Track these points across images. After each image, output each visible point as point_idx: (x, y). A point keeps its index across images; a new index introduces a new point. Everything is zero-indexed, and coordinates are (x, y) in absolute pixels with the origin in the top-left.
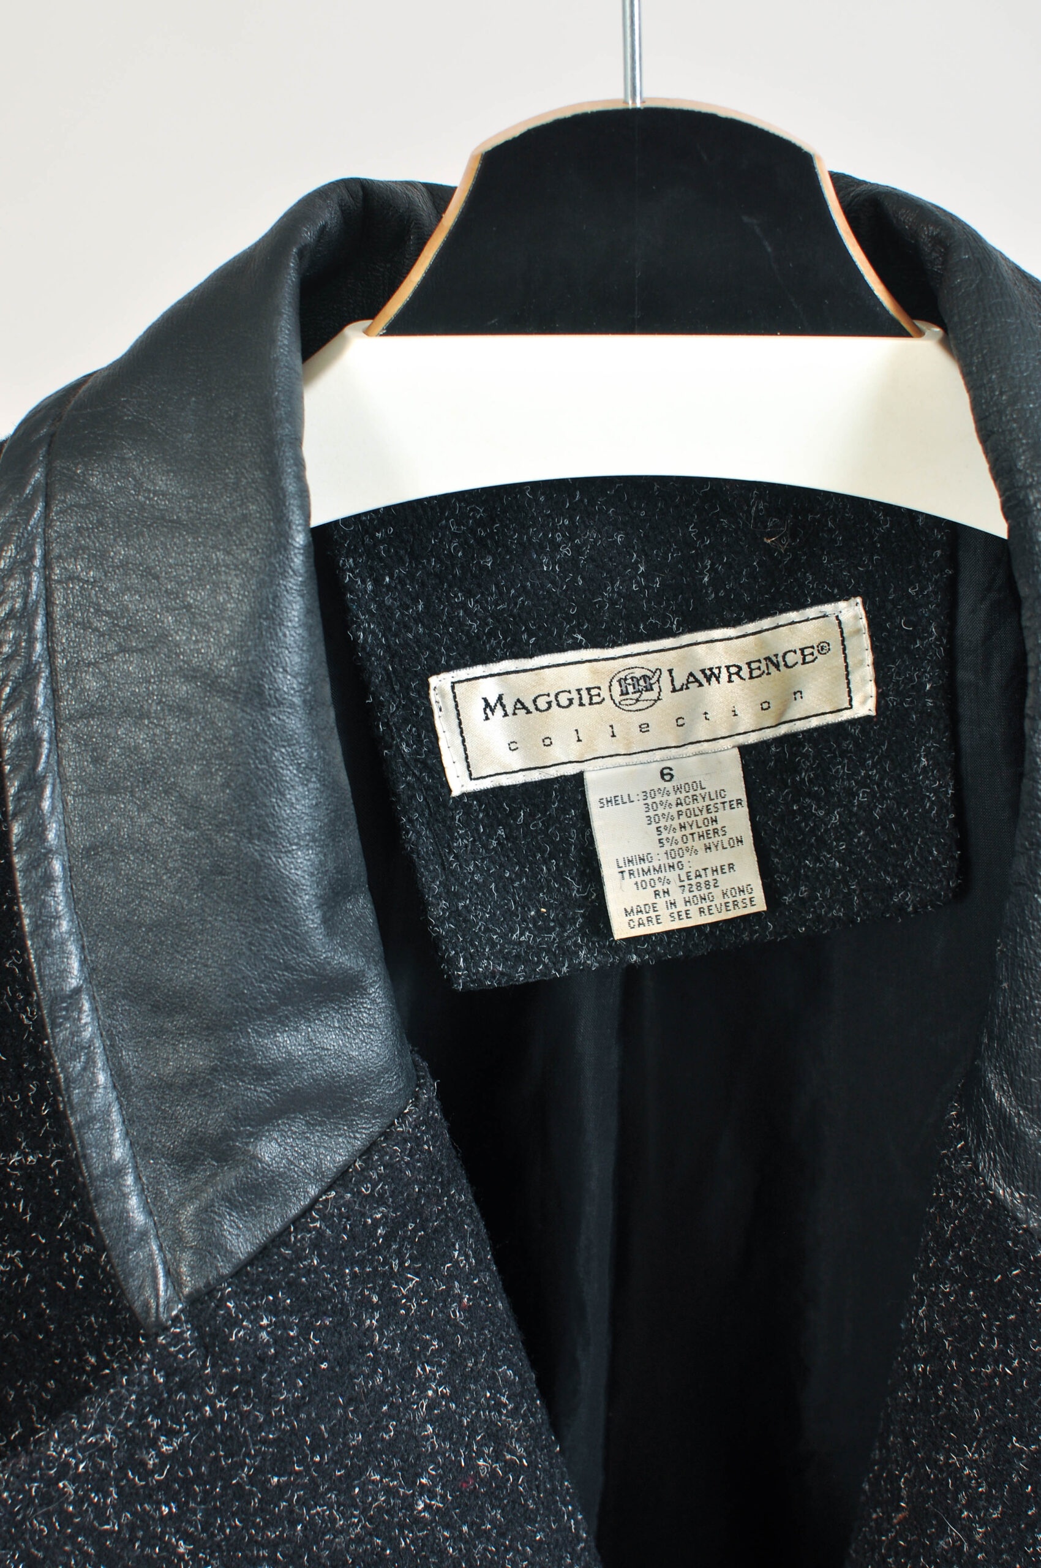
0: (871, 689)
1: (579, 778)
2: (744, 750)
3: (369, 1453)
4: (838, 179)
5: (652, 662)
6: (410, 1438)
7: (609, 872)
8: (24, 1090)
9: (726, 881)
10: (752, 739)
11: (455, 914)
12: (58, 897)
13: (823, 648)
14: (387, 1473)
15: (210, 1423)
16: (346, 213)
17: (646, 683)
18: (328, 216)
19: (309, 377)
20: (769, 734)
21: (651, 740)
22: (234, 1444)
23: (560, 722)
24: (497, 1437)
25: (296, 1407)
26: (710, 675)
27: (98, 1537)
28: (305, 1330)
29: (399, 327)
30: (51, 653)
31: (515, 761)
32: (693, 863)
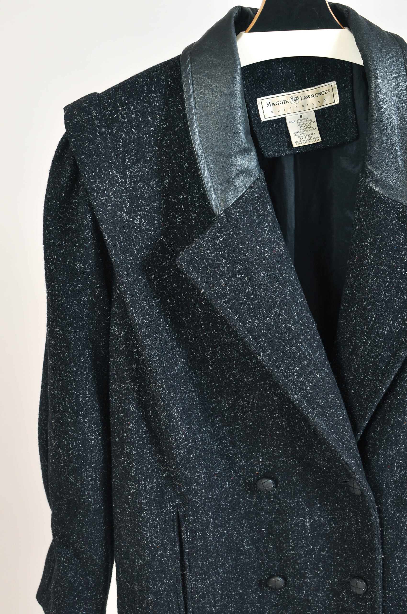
0: (338, 98)
1: (285, 118)
2: (315, 111)
3: (257, 242)
5: (297, 95)
6: (263, 240)
7: (291, 135)
8: (184, 181)
9: (314, 136)
10: (316, 109)
11: (264, 143)
12: (197, 136)
13: (329, 91)
14: (260, 247)
15: (228, 234)
16: (239, 12)
17: (296, 99)
18: (236, 12)
19: (238, 39)
20: (320, 108)
21: (298, 110)
22: (233, 239)
23: (281, 107)
24: (278, 244)
25: (244, 231)
26: (308, 97)
27: (207, 260)
28: (244, 217)
29: (252, 31)
30: (194, 92)
31: (273, 115)
32: (307, 133)
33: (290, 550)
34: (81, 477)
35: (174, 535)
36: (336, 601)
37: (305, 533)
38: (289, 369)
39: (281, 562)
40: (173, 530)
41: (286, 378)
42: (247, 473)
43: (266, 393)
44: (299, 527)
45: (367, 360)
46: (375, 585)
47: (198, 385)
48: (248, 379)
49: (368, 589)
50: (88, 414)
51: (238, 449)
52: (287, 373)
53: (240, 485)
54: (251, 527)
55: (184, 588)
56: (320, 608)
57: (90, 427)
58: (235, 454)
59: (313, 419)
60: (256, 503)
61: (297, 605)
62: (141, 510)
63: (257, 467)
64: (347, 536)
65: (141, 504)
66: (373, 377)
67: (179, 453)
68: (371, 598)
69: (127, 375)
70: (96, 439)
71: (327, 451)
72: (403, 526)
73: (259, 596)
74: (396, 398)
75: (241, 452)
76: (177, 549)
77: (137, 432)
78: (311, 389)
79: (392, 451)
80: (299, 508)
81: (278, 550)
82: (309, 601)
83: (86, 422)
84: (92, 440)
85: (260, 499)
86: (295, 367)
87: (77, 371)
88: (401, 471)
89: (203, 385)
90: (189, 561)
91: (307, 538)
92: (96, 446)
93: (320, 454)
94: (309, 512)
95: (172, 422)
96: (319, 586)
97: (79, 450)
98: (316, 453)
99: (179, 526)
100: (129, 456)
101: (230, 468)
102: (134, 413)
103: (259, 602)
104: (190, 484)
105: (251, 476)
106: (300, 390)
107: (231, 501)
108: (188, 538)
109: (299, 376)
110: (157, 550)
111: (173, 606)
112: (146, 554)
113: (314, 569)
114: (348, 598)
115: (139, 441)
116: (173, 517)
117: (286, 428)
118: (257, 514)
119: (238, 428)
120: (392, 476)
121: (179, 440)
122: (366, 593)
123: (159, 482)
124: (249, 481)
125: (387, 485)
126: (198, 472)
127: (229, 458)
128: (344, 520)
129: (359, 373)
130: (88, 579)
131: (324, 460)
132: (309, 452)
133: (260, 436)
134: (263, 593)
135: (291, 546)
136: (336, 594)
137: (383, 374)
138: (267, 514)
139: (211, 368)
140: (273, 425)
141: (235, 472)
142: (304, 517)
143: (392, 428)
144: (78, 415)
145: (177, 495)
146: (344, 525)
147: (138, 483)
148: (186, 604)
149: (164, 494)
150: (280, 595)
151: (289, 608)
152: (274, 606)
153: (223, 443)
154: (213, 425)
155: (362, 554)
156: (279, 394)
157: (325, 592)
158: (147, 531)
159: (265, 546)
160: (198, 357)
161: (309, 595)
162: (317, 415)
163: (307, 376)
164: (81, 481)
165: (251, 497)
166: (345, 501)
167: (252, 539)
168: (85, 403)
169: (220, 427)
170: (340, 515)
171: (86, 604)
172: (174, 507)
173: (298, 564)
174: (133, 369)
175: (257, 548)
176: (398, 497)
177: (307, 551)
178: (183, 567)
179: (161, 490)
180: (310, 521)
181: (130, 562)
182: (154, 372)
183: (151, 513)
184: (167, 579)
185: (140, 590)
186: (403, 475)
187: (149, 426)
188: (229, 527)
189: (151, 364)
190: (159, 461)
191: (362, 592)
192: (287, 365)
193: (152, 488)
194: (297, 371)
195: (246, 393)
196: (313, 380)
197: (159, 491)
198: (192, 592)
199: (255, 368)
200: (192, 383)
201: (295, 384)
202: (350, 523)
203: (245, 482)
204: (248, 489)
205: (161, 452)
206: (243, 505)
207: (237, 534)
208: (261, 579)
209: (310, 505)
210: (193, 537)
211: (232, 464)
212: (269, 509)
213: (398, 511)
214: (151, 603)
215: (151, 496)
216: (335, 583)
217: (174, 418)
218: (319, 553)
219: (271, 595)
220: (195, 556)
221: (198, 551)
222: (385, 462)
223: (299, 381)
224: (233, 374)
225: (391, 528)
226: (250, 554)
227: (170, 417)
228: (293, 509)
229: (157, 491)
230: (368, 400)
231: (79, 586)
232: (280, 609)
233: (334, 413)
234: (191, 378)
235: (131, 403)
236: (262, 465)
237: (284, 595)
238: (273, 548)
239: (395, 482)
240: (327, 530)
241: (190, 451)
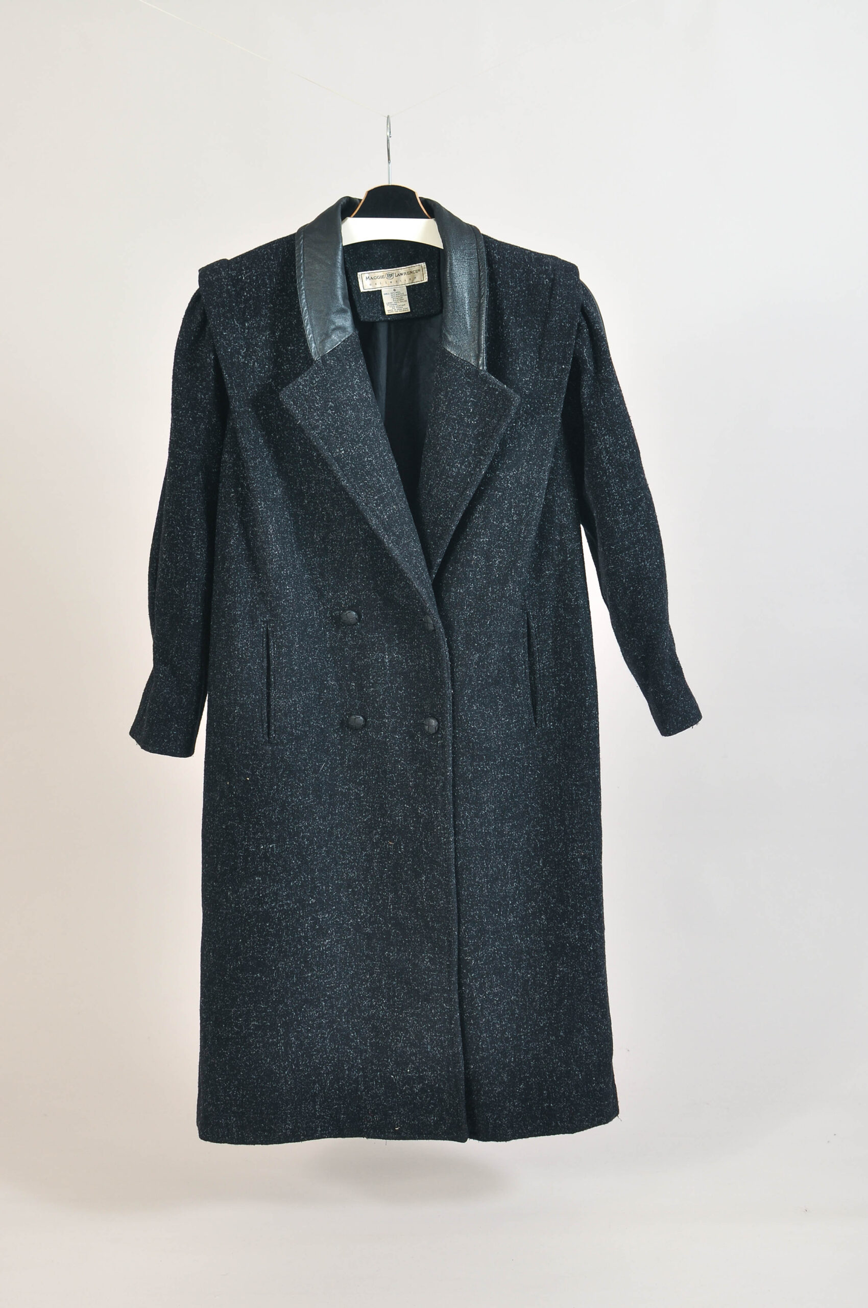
0: (427, 277)
1: (381, 291)
2: (407, 287)
3: (347, 386)
4: (420, 198)
5: (392, 272)
6: (353, 385)
7: (385, 305)
8: (292, 335)
9: (404, 307)
10: (408, 285)
11: (361, 309)
12: (303, 297)
13: (419, 270)
14: (349, 390)
15: (323, 377)
16: (347, 201)
17: (391, 275)
18: (344, 201)
19: (342, 223)
20: (411, 284)
21: (392, 284)
22: (327, 381)
23: (378, 281)
24: (366, 391)
25: (336, 376)
26: (401, 274)
27: (305, 396)
28: (338, 365)
29: (355, 217)
30: (304, 261)
31: (371, 287)
32: (398, 304)
33: (370, 687)
34: (185, 590)
35: (262, 650)
36: (411, 744)
37: (384, 669)
38: (369, 497)
39: (362, 702)
40: (262, 646)
41: (366, 505)
42: (334, 607)
43: (352, 527)
44: (378, 662)
45: (440, 500)
46: (445, 721)
47: (294, 515)
48: (337, 514)
49: (439, 727)
50: (196, 529)
51: (326, 581)
52: (367, 500)
53: (327, 618)
54: (335, 662)
55: (269, 705)
56: (397, 751)
57: (197, 542)
58: (324, 586)
59: (389, 545)
60: (341, 638)
61: (376, 748)
62: (235, 621)
63: (343, 600)
64: (422, 673)
65: (235, 615)
66: (444, 516)
67: (272, 568)
68: (442, 737)
69: (233, 496)
70: (201, 555)
71: (405, 588)
72: (472, 663)
73: (340, 736)
74: (466, 539)
75: (329, 585)
76: (265, 664)
77: (238, 548)
78: (388, 518)
79: (462, 588)
80: (379, 644)
81: (360, 687)
82: (385, 743)
83: (194, 537)
84: (198, 554)
85: (345, 634)
86: (374, 496)
87: (190, 488)
88: (470, 610)
89: (299, 516)
90: (274, 678)
91: (385, 674)
92: (201, 561)
93: (399, 591)
94: (389, 647)
95: (268, 537)
96: (396, 728)
97: (185, 563)
98: (396, 589)
99: (268, 643)
100: (228, 570)
101: (319, 599)
102: (236, 530)
103: (340, 744)
104: (279, 599)
105: (337, 610)
106: (378, 517)
107: (317, 631)
108: (274, 653)
109: (378, 505)
110: (246, 662)
111: (257, 722)
112: (236, 666)
113: (392, 708)
114: (422, 739)
115: (238, 556)
116: (263, 632)
117: (369, 561)
118: (342, 650)
119: (327, 560)
120: (463, 614)
121: (272, 556)
122: (437, 732)
123: (253, 598)
124: (335, 614)
125: (458, 622)
126: (288, 589)
127: (319, 590)
128: (419, 657)
129: (433, 512)
130: (182, 698)
131: (403, 597)
132: (389, 587)
133: (346, 569)
134: (345, 735)
135: (372, 683)
136: (412, 736)
137: (453, 512)
138: (350, 650)
139: (306, 501)
140: (357, 558)
141: (323, 604)
142: (384, 653)
143: (462, 566)
144: (188, 529)
145: (268, 610)
146: (419, 663)
147: (235, 595)
148: (269, 722)
149: (257, 609)
150: (360, 738)
151: (368, 752)
152: (355, 750)
153: (314, 574)
154: (305, 555)
155: (435, 691)
156: (365, 530)
157: (401, 734)
158: (238, 642)
159: (347, 684)
160: (295, 489)
161: (386, 737)
162: (392, 542)
163: (384, 507)
164: (184, 593)
165: (337, 631)
166: (421, 638)
167: (336, 675)
168: (195, 518)
169: (311, 558)
170: (417, 653)
171: (177, 723)
172: (264, 622)
173: (377, 702)
174: (238, 491)
175: (340, 685)
176: (467, 635)
177: (386, 689)
178: (269, 684)
179: (254, 606)
180: (389, 657)
181: (221, 676)
182: (255, 491)
183: (244, 626)
184: (253, 694)
185: (228, 704)
186: (472, 613)
187: (248, 544)
188: (314, 655)
189: (254, 484)
190: (254, 578)
191: (434, 731)
192: (367, 493)
193: (247, 602)
194: (376, 500)
195: (336, 527)
196: (390, 510)
197: (252, 607)
198: (275, 710)
199: (344, 504)
200: (289, 512)
201: (373, 511)
202: (425, 660)
203: (332, 616)
204: (335, 623)
205: (256, 569)
206: (329, 638)
207: (322, 666)
208: (343, 719)
209: (389, 641)
210: (279, 652)
211: (321, 595)
212: (353, 645)
213: (468, 649)
214: (237, 716)
215: (245, 609)
216: (411, 724)
217: (269, 534)
218: (397, 692)
219: (352, 738)
220: (280, 673)
221: (283, 667)
222: (455, 599)
223: (378, 509)
224: (325, 509)
225: (461, 665)
226: (334, 690)
227: (266, 533)
228: (373, 644)
229: (250, 606)
230: (441, 538)
231: (172, 703)
232: (360, 754)
233: (408, 544)
234: (287, 507)
235: (234, 521)
236: (348, 598)
237: (364, 737)
238: (355, 686)
239: (465, 620)
240: (404, 668)
241: (281, 568)
